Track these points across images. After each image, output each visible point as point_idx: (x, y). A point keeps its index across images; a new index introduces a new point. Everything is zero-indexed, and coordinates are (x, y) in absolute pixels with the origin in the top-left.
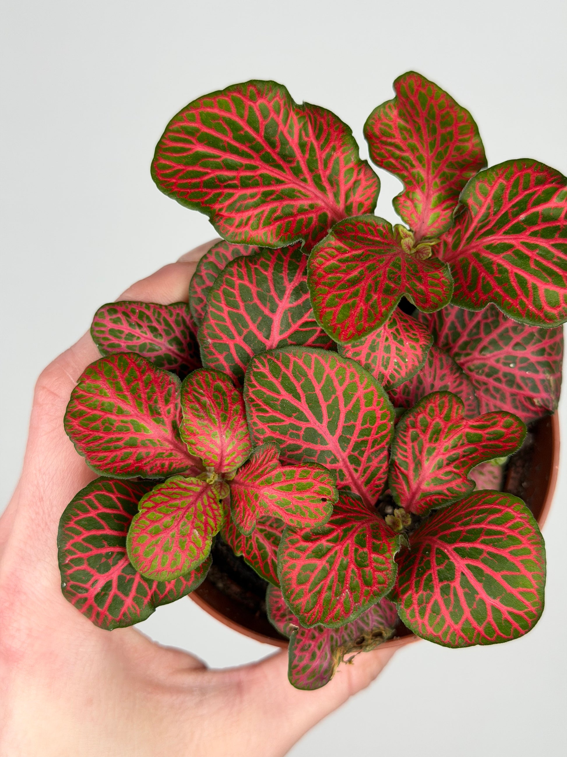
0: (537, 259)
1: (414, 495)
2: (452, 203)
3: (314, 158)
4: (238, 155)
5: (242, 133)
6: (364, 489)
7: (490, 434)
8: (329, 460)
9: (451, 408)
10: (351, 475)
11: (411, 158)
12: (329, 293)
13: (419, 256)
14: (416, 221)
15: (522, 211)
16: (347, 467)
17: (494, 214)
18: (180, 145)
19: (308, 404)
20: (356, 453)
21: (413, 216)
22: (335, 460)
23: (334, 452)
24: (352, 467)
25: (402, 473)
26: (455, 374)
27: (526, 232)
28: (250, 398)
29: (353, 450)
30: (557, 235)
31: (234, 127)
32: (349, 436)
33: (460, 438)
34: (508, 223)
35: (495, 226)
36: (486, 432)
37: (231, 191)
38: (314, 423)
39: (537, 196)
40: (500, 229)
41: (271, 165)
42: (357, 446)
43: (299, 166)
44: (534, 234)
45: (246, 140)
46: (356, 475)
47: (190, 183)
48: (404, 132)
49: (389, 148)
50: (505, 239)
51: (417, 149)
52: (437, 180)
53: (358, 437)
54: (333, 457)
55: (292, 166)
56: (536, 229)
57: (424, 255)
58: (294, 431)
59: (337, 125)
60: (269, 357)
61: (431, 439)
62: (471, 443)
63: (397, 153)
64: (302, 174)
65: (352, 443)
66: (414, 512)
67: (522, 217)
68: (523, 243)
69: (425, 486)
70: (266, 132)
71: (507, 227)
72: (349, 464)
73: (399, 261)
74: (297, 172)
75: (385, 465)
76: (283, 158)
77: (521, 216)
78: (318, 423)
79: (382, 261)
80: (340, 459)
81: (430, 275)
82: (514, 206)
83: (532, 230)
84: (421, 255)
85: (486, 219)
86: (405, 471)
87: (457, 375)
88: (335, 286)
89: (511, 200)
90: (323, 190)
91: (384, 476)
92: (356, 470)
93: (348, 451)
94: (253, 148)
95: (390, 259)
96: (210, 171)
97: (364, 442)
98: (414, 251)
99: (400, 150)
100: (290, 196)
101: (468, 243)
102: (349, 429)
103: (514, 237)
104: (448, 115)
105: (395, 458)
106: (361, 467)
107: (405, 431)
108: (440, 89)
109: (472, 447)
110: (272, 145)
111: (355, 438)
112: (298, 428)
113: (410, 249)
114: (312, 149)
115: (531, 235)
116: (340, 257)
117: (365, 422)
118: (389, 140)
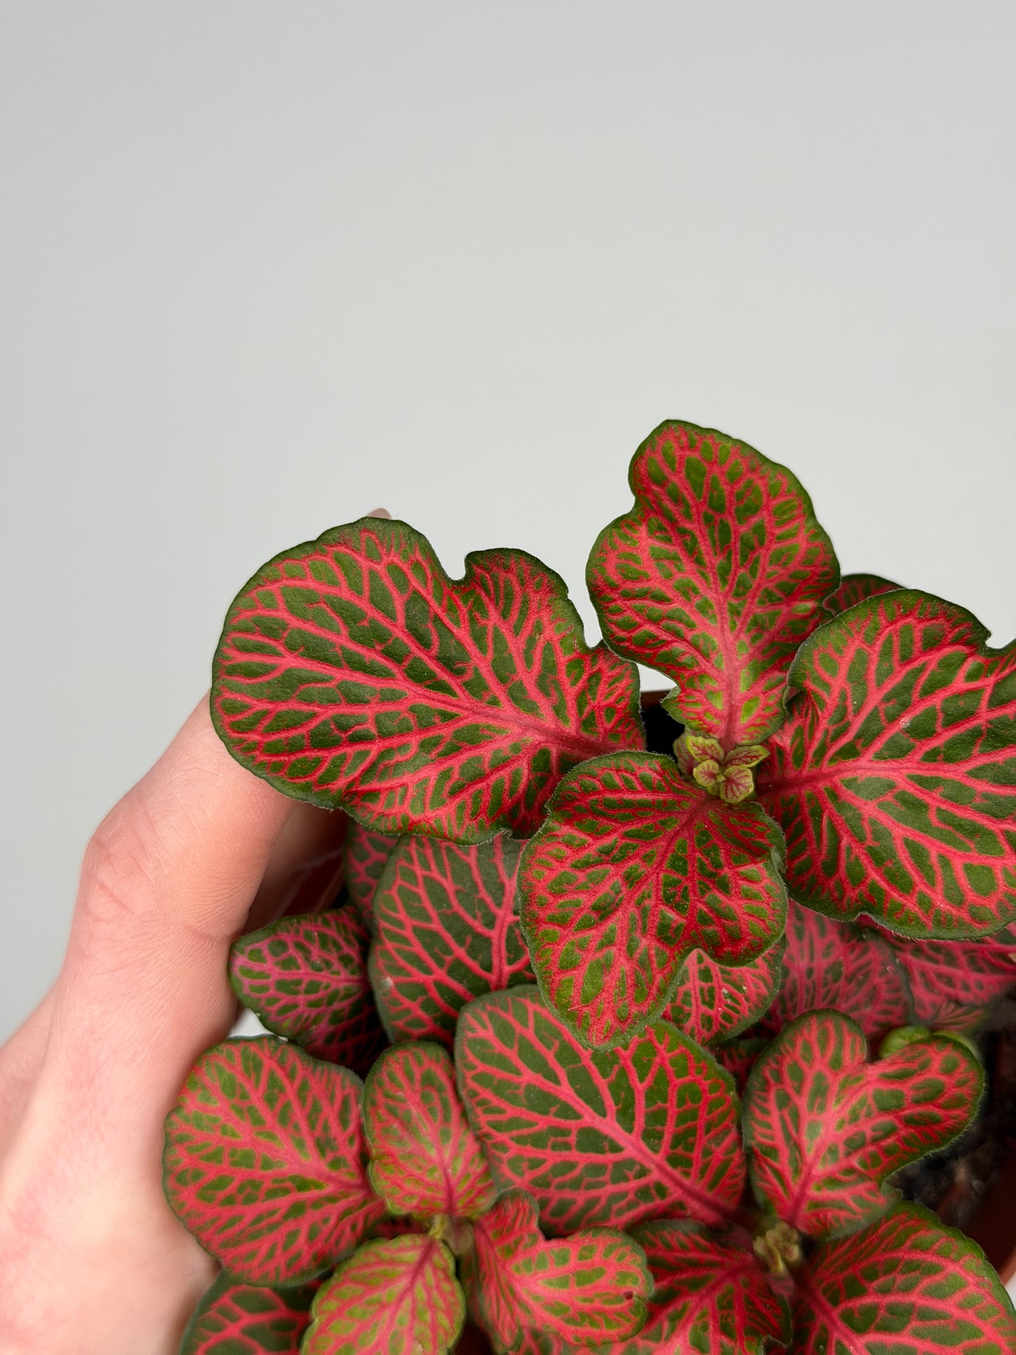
0: (943, 807)
1: (798, 1201)
2: (778, 675)
3: (505, 654)
4: (365, 671)
5: (365, 623)
6: (709, 1194)
7: (918, 1089)
8: (631, 1174)
9: (841, 1045)
10: (680, 1185)
11: (686, 611)
12: (563, 938)
13: (732, 789)
14: (716, 721)
15: (906, 707)
16: (668, 1174)
17: (854, 711)
18: (256, 659)
19: (573, 1087)
20: (680, 1149)
21: (709, 718)
22: (643, 1173)
23: (639, 1157)
24: (677, 1173)
25: (771, 1166)
26: (849, 941)
27: (914, 754)
28: (470, 1091)
29: (673, 1146)
30: (976, 750)
31: (349, 616)
32: (659, 1127)
33: (862, 1104)
34: (879, 734)
35: (858, 737)
36: (910, 1084)
37: (361, 747)
38: (589, 1117)
39: (928, 672)
40: (867, 747)
41: (428, 686)
42: (678, 1140)
43: (479, 676)
44: (932, 756)
45: (376, 638)
46: (687, 1182)
47: (286, 738)
48: (666, 563)
49: (638, 604)
50: (880, 770)
51: (694, 589)
52: (745, 639)
53: (677, 1125)
54: (637, 1167)
55: (467, 678)
56: (936, 743)
57: (742, 789)
58: (559, 1139)
59: (538, 579)
60: (490, 1009)
61: (812, 1105)
62: (885, 1110)
63: (657, 609)
64: (486, 689)
65: (667, 1138)
66: (804, 1230)
67: (905, 722)
68: (911, 777)
69: (813, 1191)
70: (408, 617)
71: (879, 745)
72: (669, 1168)
73: (684, 850)
74: (476, 688)
75: (737, 1156)
76: (448, 666)
77: (903, 720)
78: (598, 1118)
79: (650, 857)
80: (653, 1166)
81: (742, 870)
82: (887, 699)
83: (927, 748)
84: (735, 788)
85: (842, 719)
86: (777, 1165)
87: (854, 941)
88: (572, 921)
89: (880, 686)
90: (532, 709)
91: (742, 1173)
92: (687, 1174)
93: (663, 1149)
94: (389, 655)
95: (666, 852)
96: (317, 709)
97: (690, 1131)
98: (721, 778)
99: (661, 600)
100: (472, 740)
101: (817, 762)
102: (657, 1116)
103: (895, 765)
104: (750, 489)
105: (753, 1143)
106: (694, 1167)
107: (764, 1090)
108: (728, 437)
109: (886, 1121)
110: (422, 641)
111: (669, 1130)
112: (564, 1132)
113: (713, 776)
114: (497, 638)
115: (924, 759)
116: (575, 860)
117: (682, 1101)
118: (638, 588)
